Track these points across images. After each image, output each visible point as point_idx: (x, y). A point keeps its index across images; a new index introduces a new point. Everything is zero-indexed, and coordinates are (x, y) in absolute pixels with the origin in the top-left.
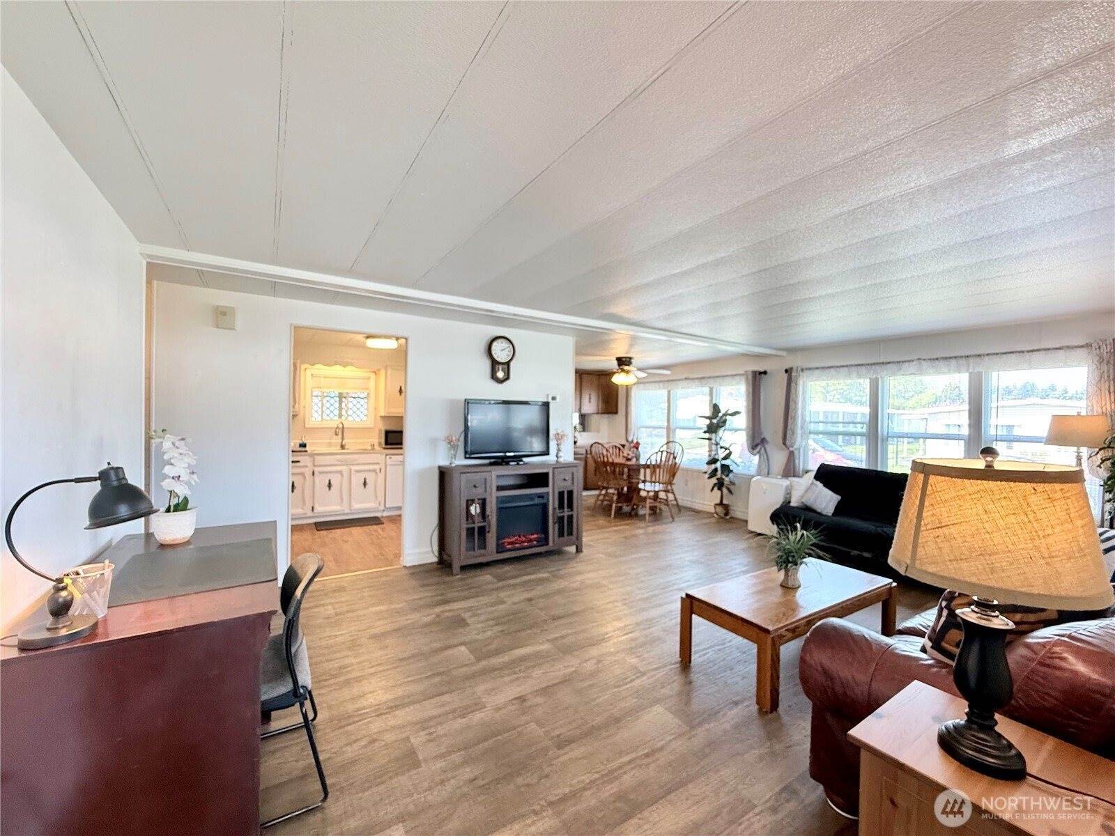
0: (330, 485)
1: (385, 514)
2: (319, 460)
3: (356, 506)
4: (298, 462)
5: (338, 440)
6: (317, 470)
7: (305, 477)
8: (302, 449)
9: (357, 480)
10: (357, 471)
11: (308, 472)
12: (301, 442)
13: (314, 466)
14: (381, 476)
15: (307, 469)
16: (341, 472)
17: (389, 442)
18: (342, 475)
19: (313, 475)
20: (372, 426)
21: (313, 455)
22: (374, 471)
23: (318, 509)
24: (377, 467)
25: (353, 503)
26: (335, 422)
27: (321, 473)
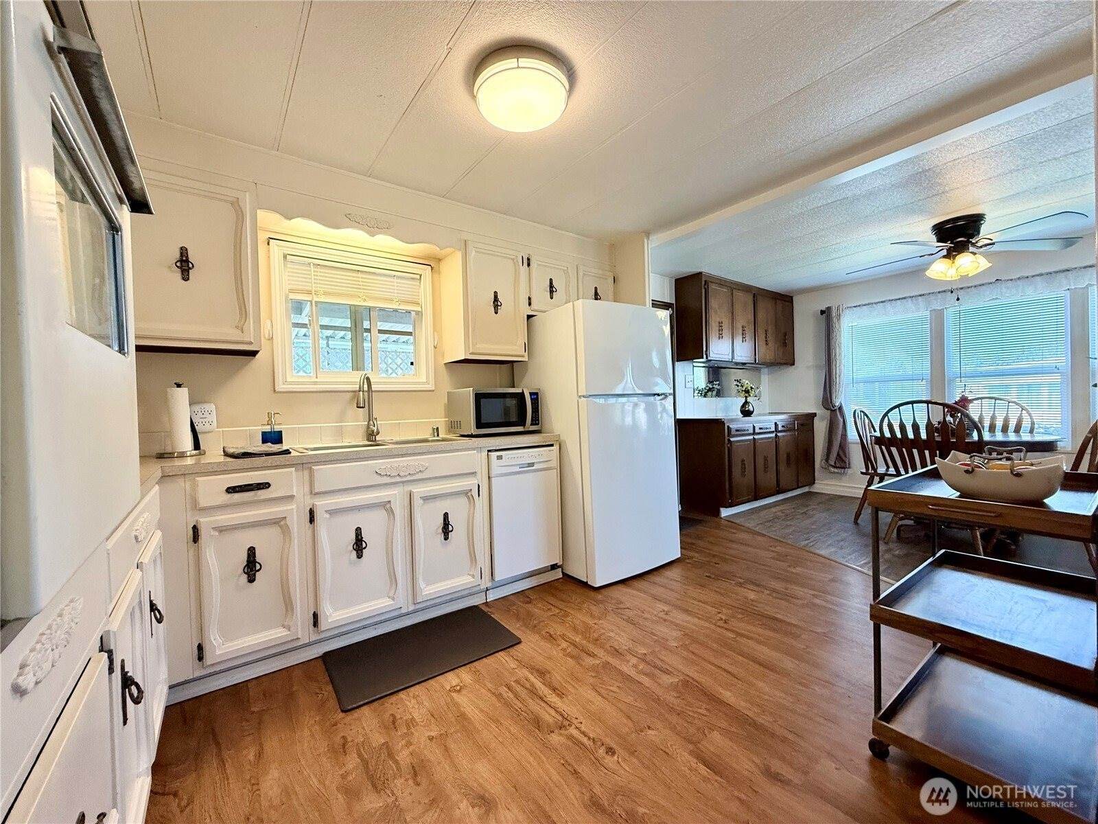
0: (359, 545)
1: (492, 596)
2: (327, 475)
3: (429, 590)
4: (266, 486)
5: (356, 422)
6: (321, 504)
7: (286, 531)
8: (270, 447)
9: (428, 522)
10: (426, 499)
11: (294, 513)
12: (267, 429)
13: (314, 494)
14: (481, 503)
15: (292, 506)
16: (386, 506)
17: (483, 421)
18: (391, 512)
19: (312, 520)
20: (431, 387)
21: (306, 464)
22: (467, 493)
23: (333, 616)
24: (470, 483)
25: (421, 583)
26: (351, 380)
27: (333, 513)
